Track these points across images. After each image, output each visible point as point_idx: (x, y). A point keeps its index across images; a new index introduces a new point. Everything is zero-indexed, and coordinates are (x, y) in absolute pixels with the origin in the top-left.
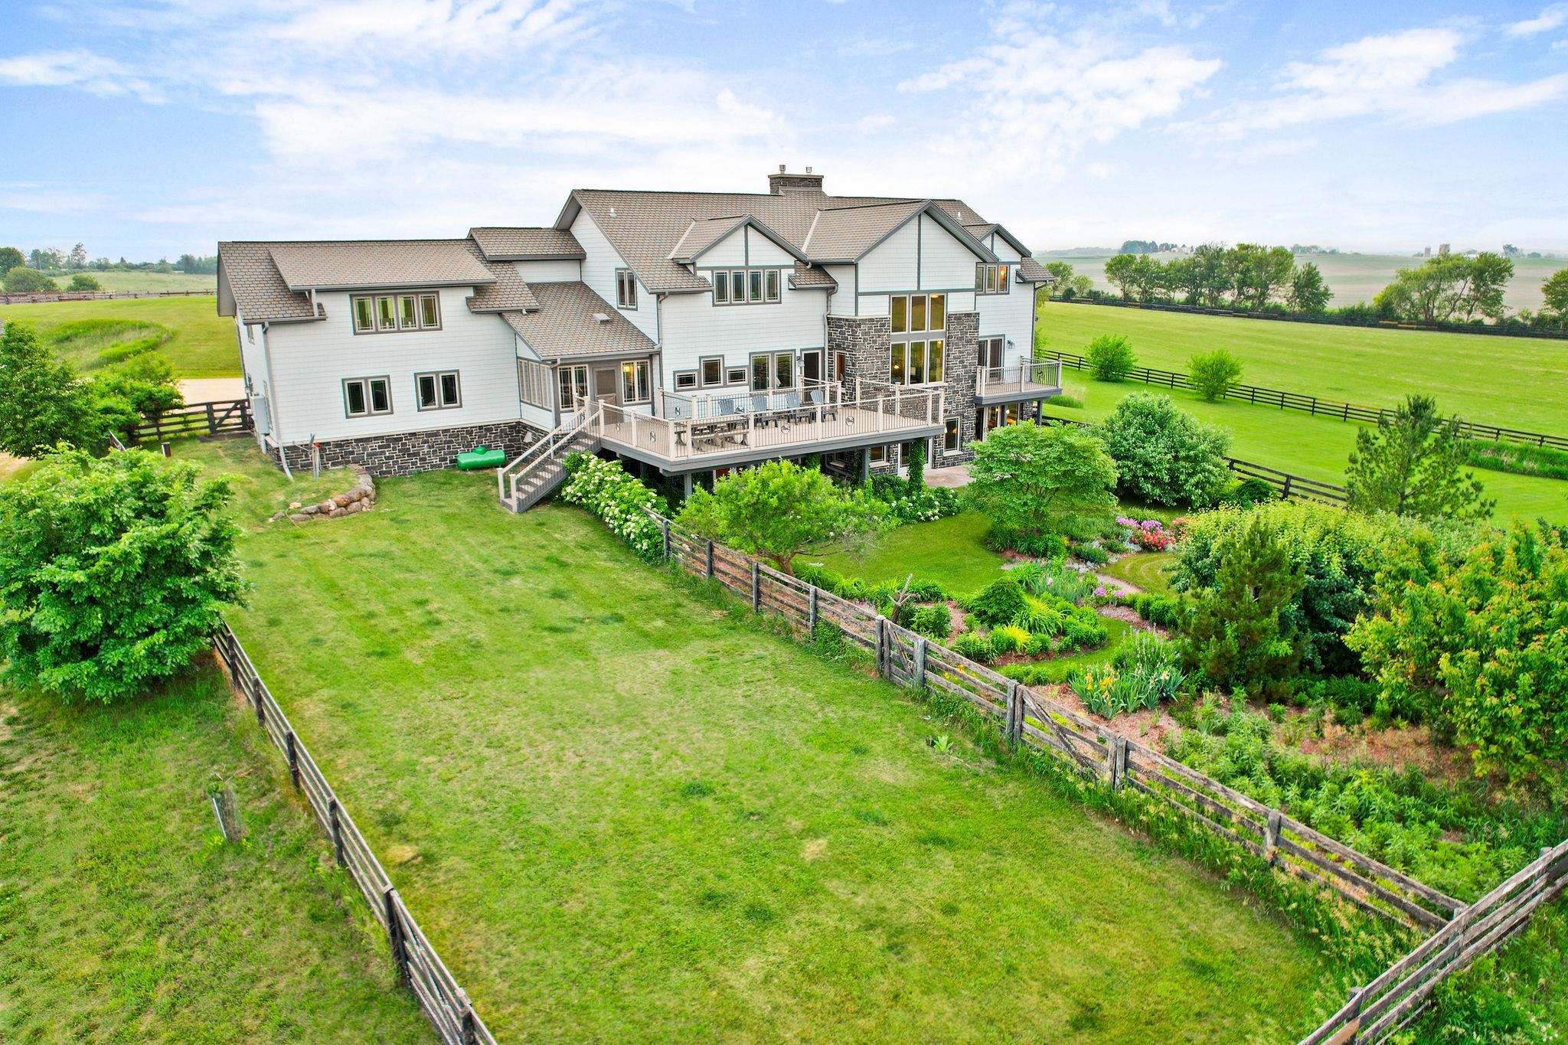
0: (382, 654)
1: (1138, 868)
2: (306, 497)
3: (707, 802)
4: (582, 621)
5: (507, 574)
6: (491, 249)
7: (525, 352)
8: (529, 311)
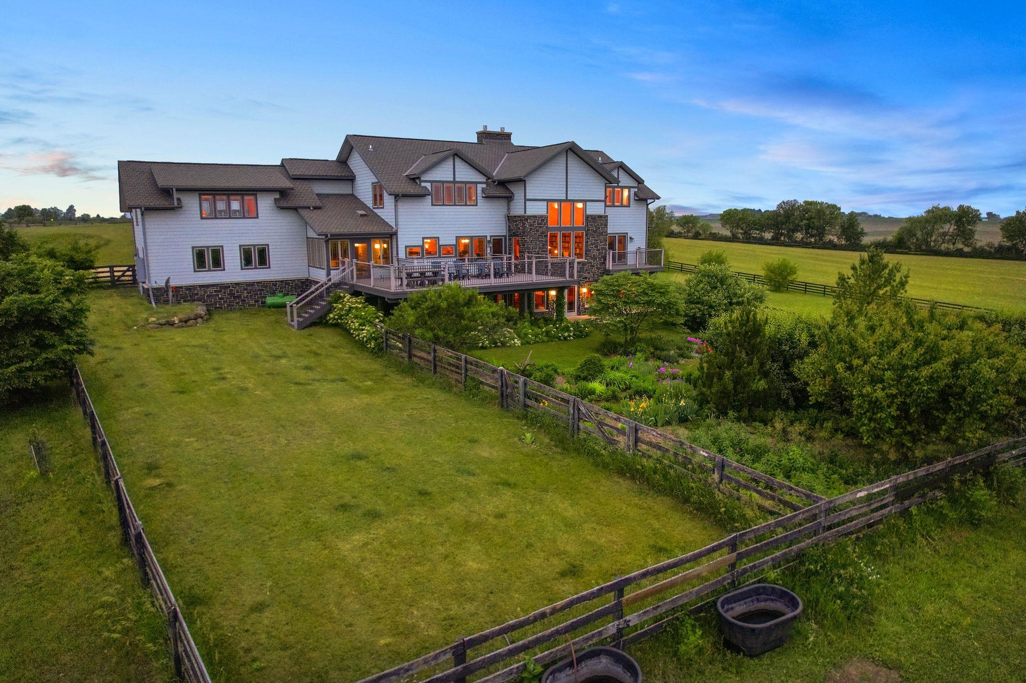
0: (182, 392)
1: (636, 500)
2: (161, 315)
3: (362, 463)
4: (318, 381)
5: (279, 357)
6: (294, 172)
7: (312, 234)
8: (315, 208)
